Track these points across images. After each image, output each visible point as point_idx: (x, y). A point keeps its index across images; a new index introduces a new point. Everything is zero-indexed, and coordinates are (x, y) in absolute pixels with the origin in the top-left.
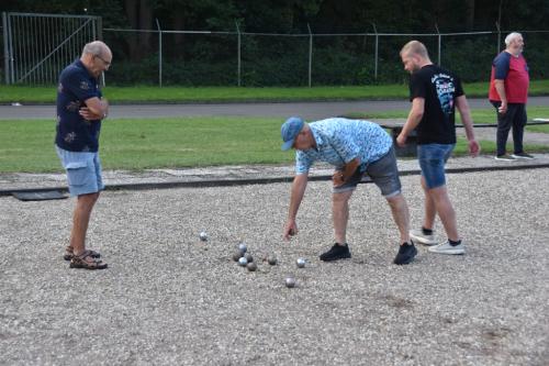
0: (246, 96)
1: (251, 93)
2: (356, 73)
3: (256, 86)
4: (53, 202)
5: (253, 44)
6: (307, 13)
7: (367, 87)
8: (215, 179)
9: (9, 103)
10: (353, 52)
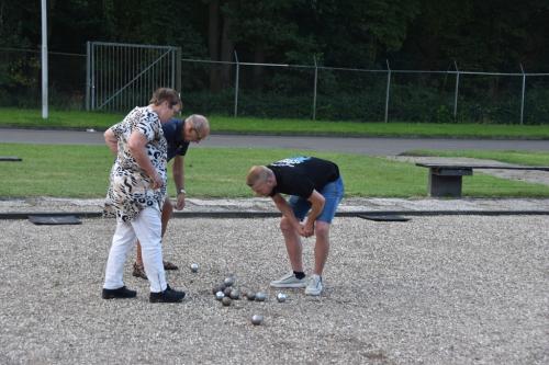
0: (316, 129)
1: (323, 126)
2: (435, 111)
3: (332, 120)
4: (64, 227)
5: (331, 79)
6: (389, 49)
7: (445, 125)
8: (237, 211)
9: (83, 129)
10: (436, 90)
